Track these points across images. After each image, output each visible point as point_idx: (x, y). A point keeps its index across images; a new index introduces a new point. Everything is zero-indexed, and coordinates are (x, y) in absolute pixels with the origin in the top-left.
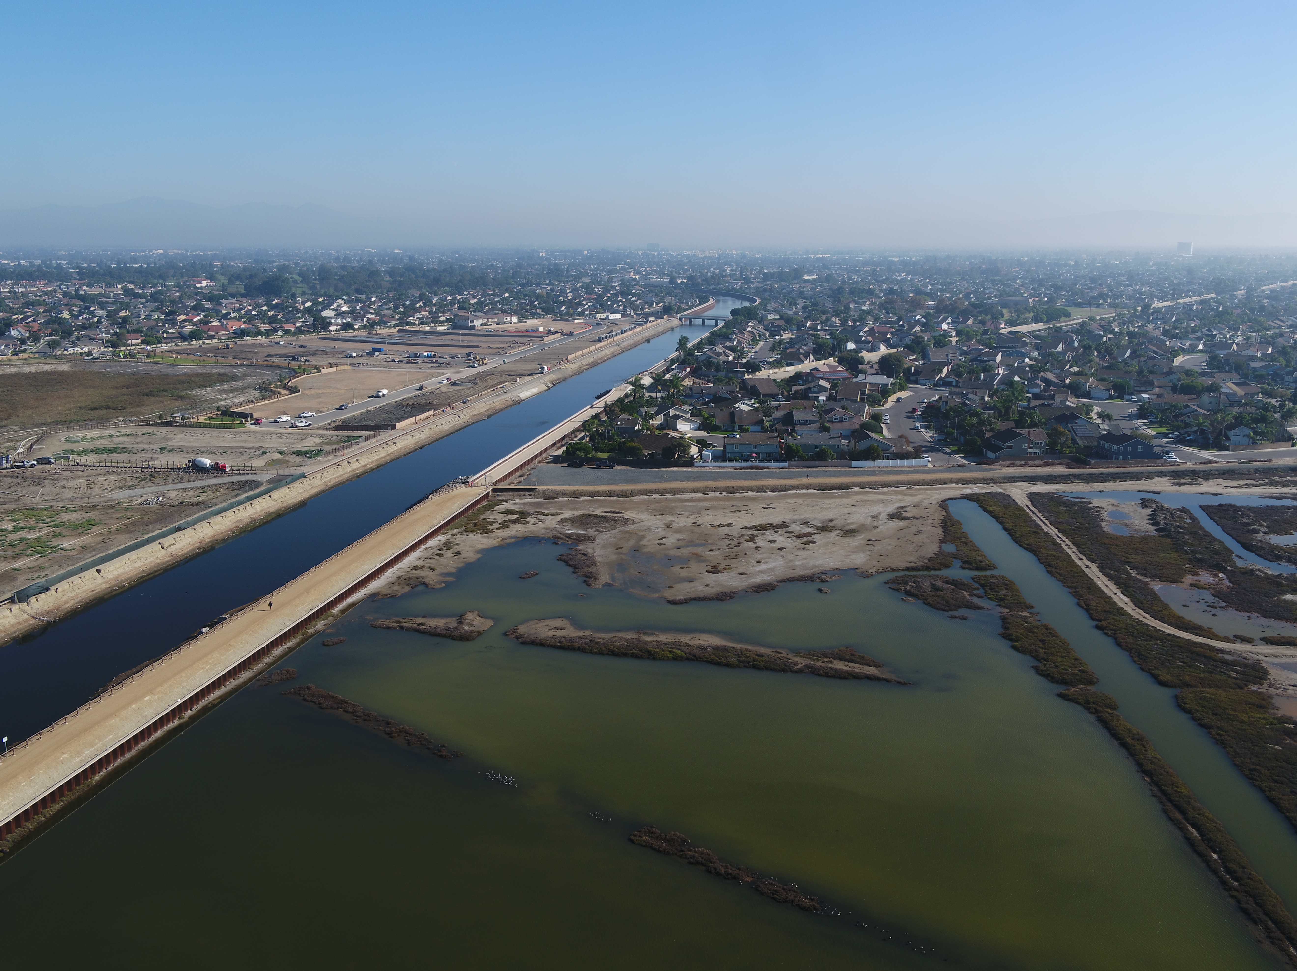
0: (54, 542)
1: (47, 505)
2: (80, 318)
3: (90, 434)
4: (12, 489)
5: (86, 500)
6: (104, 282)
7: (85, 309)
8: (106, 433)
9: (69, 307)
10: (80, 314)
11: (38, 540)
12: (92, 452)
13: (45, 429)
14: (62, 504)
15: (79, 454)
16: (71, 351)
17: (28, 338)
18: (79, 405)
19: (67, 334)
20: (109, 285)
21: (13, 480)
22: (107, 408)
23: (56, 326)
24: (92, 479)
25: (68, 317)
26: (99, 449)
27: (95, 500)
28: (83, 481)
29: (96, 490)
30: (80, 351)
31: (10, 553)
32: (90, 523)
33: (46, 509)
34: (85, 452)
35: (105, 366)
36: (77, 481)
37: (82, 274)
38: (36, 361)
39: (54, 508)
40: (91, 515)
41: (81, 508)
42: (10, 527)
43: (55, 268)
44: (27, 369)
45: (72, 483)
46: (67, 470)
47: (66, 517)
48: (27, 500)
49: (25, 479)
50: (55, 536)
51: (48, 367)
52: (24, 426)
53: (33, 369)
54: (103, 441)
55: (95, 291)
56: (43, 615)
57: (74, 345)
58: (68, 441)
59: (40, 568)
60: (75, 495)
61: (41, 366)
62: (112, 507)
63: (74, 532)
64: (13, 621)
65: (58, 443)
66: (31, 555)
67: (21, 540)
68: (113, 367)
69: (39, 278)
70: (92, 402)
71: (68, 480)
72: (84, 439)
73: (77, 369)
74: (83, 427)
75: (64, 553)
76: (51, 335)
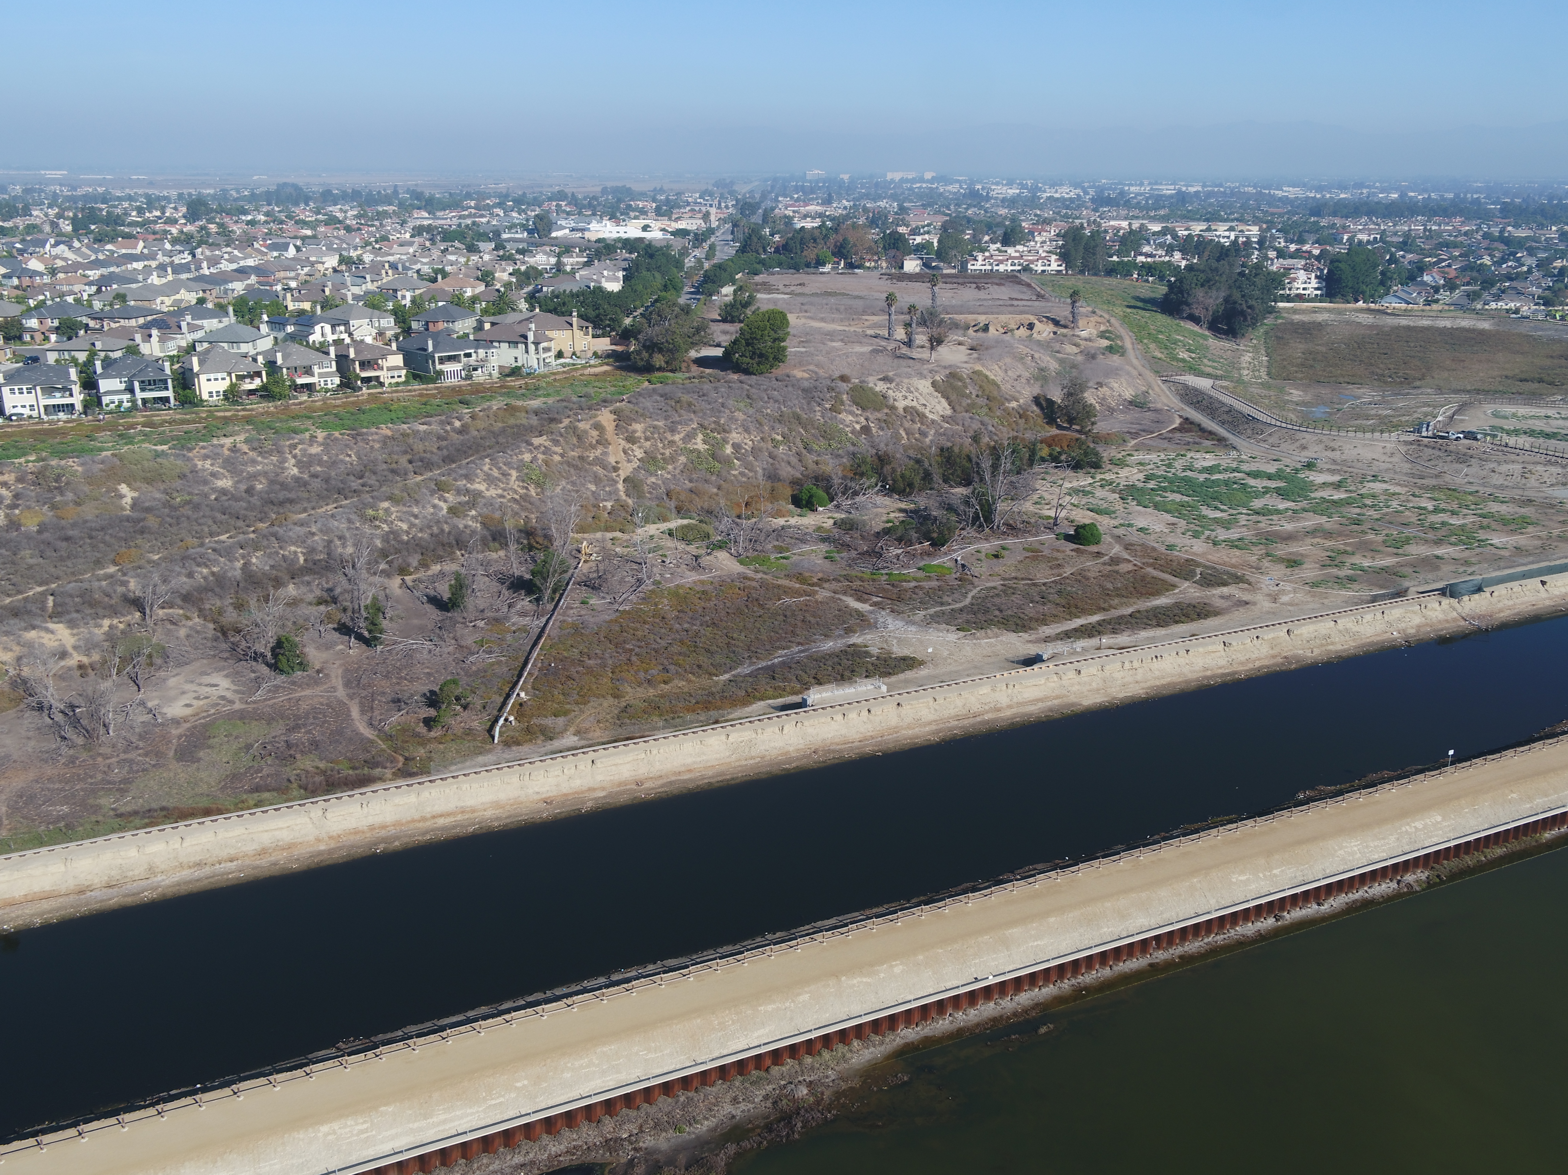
0: (1482, 535)
1: (1473, 488)
2: (1504, 266)
3: (1522, 411)
4: (1432, 463)
5: (1520, 492)
6: (1535, 222)
7: (1509, 255)
8: (1542, 412)
9: (1490, 251)
10: (1503, 260)
11: (1462, 527)
12: (1525, 433)
13: (1465, 397)
14: (1489, 490)
15: (1509, 433)
16: (1493, 305)
17: (1444, 286)
18: (1505, 373)
19: (1488, 283)
20: (1541, 226)
21: (1434, 451)
22: (1540, 381)
23: (1475, 274)
24: (1530, 467)
25: (1489, 263)
26: (1534, 431)
27: (1531, 494)
28: (1517, 468)
29: (1533, 482)
30: (1505, 307)
31: (1431, 536)
32: (1525, 522)
33: (1471, 493)
34: (1516, 432)
35: (1536, 329)
36: (1510, 466)
37: (1506, 211)
38: (1452, 314)
39: (1480, 494)
40: (1527, 511)
41: (1513, 500)
42: (1430, 506)
43: (1471, 203)
44: (1442, 323)
45: (1504, 468)
46: (1498, 450)
47: (1494, 507)
48: (1447, 478)
49: (1448, 453)
50: (1481, 527)
51: (1466, 322)
52: (1440, 390)
53: (1448, 324)
54: (1537, 422)
55: (1522, 233)
56: (1473, 618)
57: (1497, 298)
58: (1496, 415)
59: (1467, 563)
60: (1506, 483)
61: (1458, 321)
62: (1552, 506)
63: (1505, 528)
64: (1441, 616)
65: (1483, 416)
66: (1455, 544)
67: (1443, 524)
68: (1546, 330)
69: (1455, 215)
70: (1522, 372)
71: (1499, 463)
72: (1514, 415)
73: (1501, 329)
74: (1511, 401)
75: (1494, 551)
76: (1468, 284)
